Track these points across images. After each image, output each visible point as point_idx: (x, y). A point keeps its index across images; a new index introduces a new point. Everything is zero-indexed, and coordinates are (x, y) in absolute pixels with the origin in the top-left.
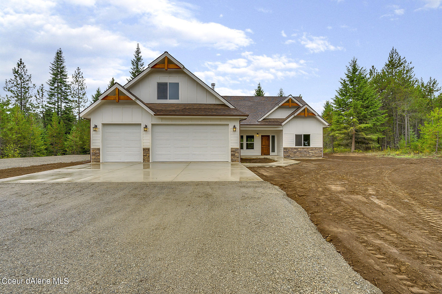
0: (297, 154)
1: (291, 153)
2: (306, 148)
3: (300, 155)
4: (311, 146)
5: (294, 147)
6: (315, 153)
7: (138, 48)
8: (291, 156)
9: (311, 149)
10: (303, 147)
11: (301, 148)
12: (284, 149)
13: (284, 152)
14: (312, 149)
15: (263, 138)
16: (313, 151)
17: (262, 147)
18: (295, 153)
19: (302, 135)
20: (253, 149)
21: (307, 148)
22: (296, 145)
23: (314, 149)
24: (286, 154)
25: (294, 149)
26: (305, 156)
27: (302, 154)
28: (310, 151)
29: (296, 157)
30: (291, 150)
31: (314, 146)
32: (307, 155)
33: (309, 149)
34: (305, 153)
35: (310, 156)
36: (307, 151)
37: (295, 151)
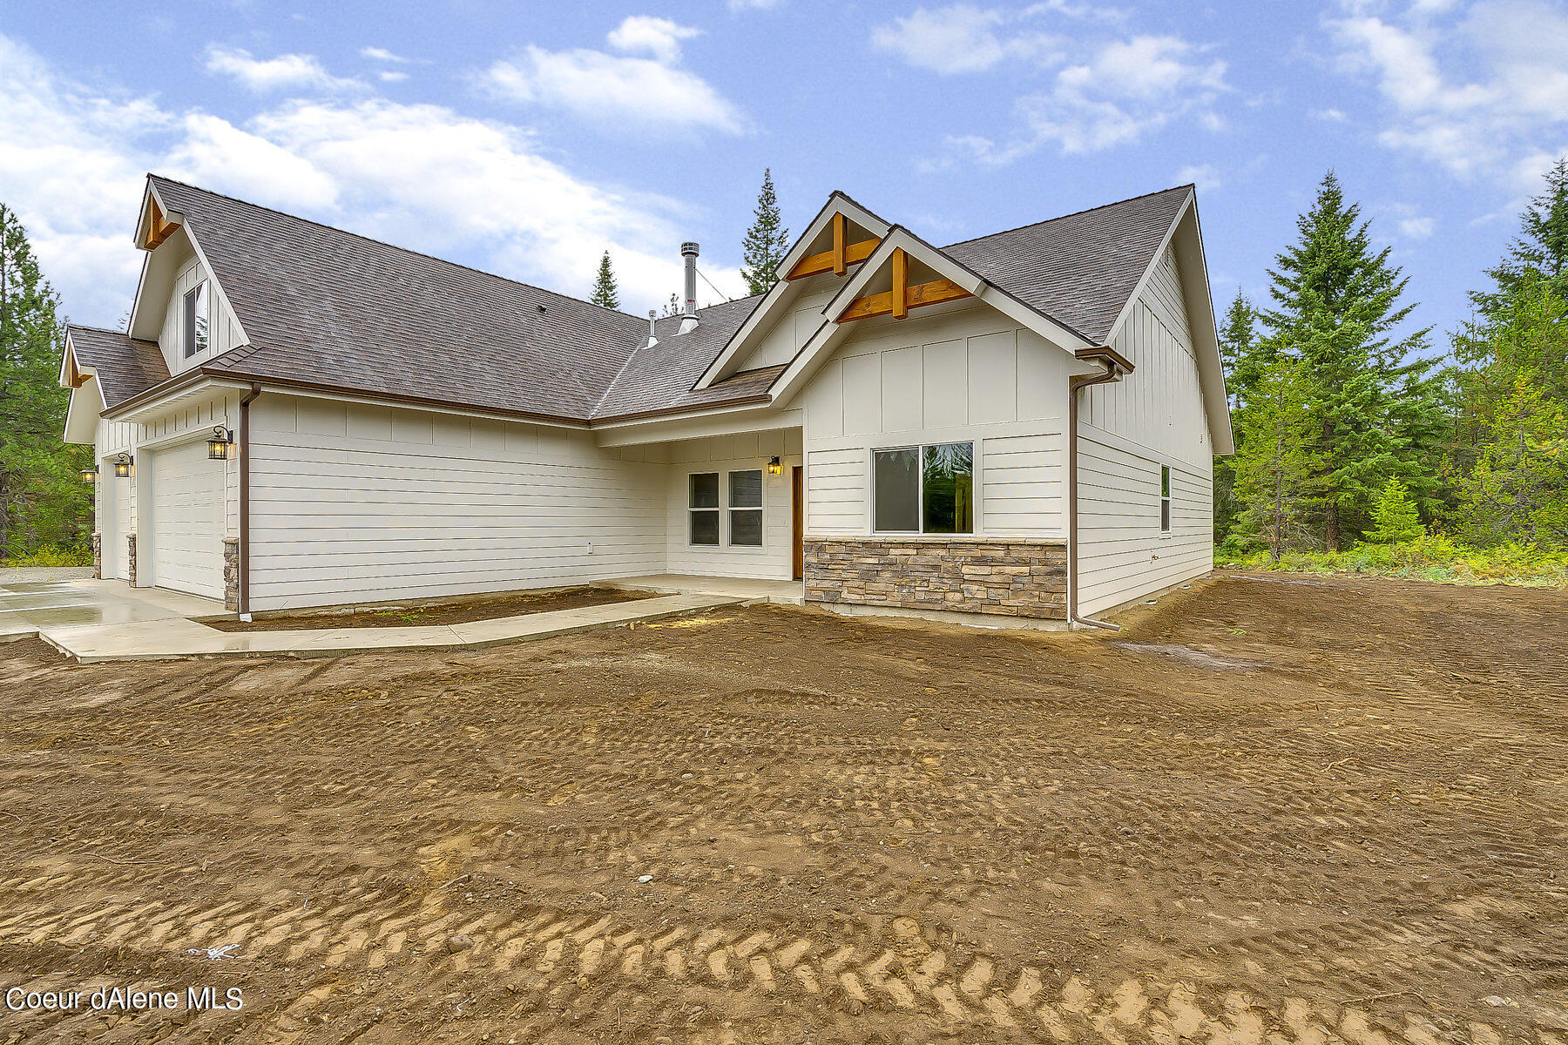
0: (881, 586)
1: (844, 575)
2: (938, 545)
3: (897, 597)
4: (978, 534)
5: (868, 534)
6: (1006, 586)
7: (768, 186)
8: (845, 594)
9: (978, 553)
10: (920, 536)
11: (903, 545)
12: (808, 546)
13: (807, 566)
14: (984, 555)
16: (986, 570)
18: (869, 575)
19: (915, 453)
21: (944, 545)
22: (880, 525)
23: (993, 553)
24: (818, 582)
25: (863, 551)
26: (930, 606)
27: (913, 590)
28: (965, 570)
29: (878, 603)
30: (846, 556)
31: (997, 533)
32: (950, 596)
33: (960, 553)
34: (932, 580)
35: (966, 606)
36: (944, 565)
37: (871, 566)
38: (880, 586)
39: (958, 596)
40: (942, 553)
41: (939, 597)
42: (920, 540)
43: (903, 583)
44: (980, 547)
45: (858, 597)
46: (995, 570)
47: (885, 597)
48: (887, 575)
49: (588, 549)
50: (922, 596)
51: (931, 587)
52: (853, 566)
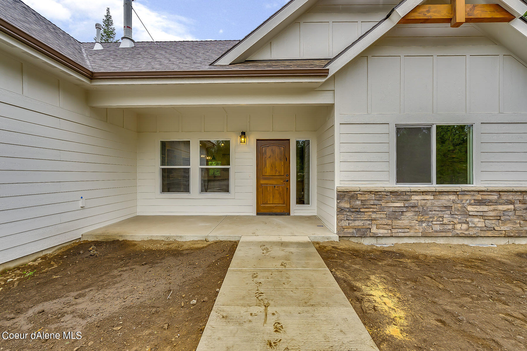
1: (374, 216)
2: (448, 193)
3: (420, 228)
4: (478, 185)
5: (392, 185)
6: (498, 218)
8: (374, 230)
9: (479, 197)
10: (434, 186)
11: (423, 192)
12: (342, 195)
13: (340, 210)
14: (483, 198)
15: (265, 151)
16: (485, 208)
17: (259, 186)
18: (396, 215)
19: (429, 129)
20: (226, 190)
21: (455, 193)
22: (400, 179)
23: (490, 197)
24: (350, 222)
25: (392, 197)
26: (444, 234)
27: (430, 224)
28: (470, 208)
29: (403, 235)
30: (376, 202)
31: (491, 184)
32: (458, 226)
33: (467, 197)
34: (445, 216)
35: (471, 232)
36: (454, 206)
37: (397, 208)
38: (404, 222)
39: (465, 226)
40: (452, 197)
41: (450, 227)
42: (433, 189)
43: (423, 219)
44: (481, 193)
45: (386, 231)
46: (492, 208)
47: (408, 230)
48: (409, 214)
49: (80, 204)
50: (438, 228)
51: (445, 221)
52: (382, 210)
